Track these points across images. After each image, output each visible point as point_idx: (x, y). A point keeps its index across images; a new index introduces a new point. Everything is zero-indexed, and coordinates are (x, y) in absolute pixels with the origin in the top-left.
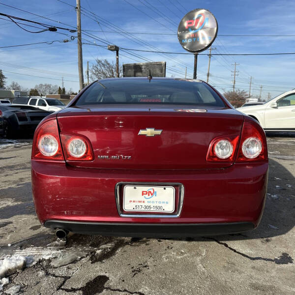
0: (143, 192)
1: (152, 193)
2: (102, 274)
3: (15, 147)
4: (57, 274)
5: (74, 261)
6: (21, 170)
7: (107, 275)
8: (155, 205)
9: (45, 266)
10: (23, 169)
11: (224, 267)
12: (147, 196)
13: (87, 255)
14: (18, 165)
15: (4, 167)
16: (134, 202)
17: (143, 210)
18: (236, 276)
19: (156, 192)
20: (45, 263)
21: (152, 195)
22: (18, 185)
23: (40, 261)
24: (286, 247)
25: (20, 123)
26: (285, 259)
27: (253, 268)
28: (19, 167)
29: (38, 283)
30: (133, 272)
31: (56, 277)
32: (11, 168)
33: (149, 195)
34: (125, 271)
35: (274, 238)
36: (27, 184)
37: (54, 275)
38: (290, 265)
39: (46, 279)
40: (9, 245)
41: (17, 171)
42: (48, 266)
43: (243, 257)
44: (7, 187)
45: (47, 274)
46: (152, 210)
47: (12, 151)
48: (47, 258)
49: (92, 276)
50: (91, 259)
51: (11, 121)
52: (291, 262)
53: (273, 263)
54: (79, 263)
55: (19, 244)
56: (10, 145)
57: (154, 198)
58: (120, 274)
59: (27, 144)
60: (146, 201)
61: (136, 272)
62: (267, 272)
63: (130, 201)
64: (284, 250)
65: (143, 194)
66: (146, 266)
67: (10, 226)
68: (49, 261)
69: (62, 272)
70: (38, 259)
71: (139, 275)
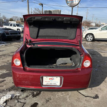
0: (49, 78)
2: (36, 102)
3: (6, 46)
4: (21, 102)
6: (8, 57)
7: (38, 102)
9: (17, 98)
11: (76, 100)
12: (51, 80)
13: (31, 94)
14: (7, 54)
15: (2, 55)
16: (47, 82)
18: (80, 103)
20: (17, 97)
22: (7, 63)
23: (16, 96)
24: (97, 92)
25: (7, 36)
27: (86, 100)
28: (7, 55)
29: (15, 105)
31: (21, 103)
32: (4, 55)
34: (44, 101)
35: (94, 88)
36: (10, 63)
37: (20, 102)
38: (98, 99)
39: (18, 103)
40: (5, 90)
41: (6, 57)
42: (19, 98)
44: (3, 65)
45: (18, 102)
47: (4, 47)
48: (18, 95)
49: (33, 103)
50: (33, 96)
51: (3, 35)
53: (92, 98)
54: (28, 97)
55: (8, 89)
57: (53, 81)
58: (42, 102)
59: (10, 44)
60: (51, 81)
61: (47, 101)
62: (90, 102)
63: (45, 82)
66: (50, 99)
67: (5, 82)
68: (19, 96)
69: (23, 101)
71: (48, 103)
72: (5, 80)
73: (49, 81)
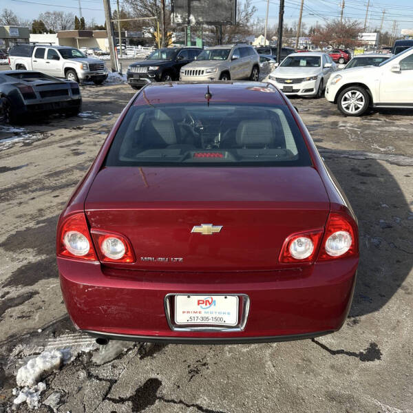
0: (199, 301)
1: (210, 301)
2: (153, 376)
3: (26, 145)
4: (101, 377)
5: (119, 356)
6: (39, 193)
7: (159, 377)
8: (214, 316)
9: (83, 362)
10: (41, 189)
11: (298, 365)
12: (204, 305)
13: (135, 346)
14: (33, 182)
15: (16, 187)
16: (188, 312)
17: (199, 322)
18: (311, 379)
19: (215, 301)
20: (85, 358)
21: (210, 304)
22: (38, 223)
23: (79, 355)
24: (377, 333)
25: (26, 102)
26: (373, 353)
27: (332, 367)
28: (35, 187)
29: (80, 389)
30: (190, 373)
31: (100, 380)
32: (24, 187)
33: (206, 304)
34: (180, 371)
35: (363, 318)
36: (49, 221)
37: (97, 378)
38: (377, 362)
39: (88, 383)
40: (40, 331)
41: (33, 195)
42: (90, 363)
43: (322, 349)
44: (23, 228)
45: (90, 376)
46: (211, 322)
47: (21, 152)
48: (87, 350)
49: (142, 379)
50: (140, 352)
51: (12, 100)
52: (379, 358)
53: (357, 359)
54: (125, 359)
55: (51, 329)
56: (16, 139)
57: (212, 308)
58: (174, 376)
60: (203, 311)
61: (194, 372)
62: (349, 373)
63: (184, 312)
64: (373, 339)
65: (199, 304)
66: (204, 365)
67: (36, 299)
68: (90, 354)
69: (105, 373)
70: (76, 353)
71: (197, 378)
72: (37, 293)
73: (198, 308)
